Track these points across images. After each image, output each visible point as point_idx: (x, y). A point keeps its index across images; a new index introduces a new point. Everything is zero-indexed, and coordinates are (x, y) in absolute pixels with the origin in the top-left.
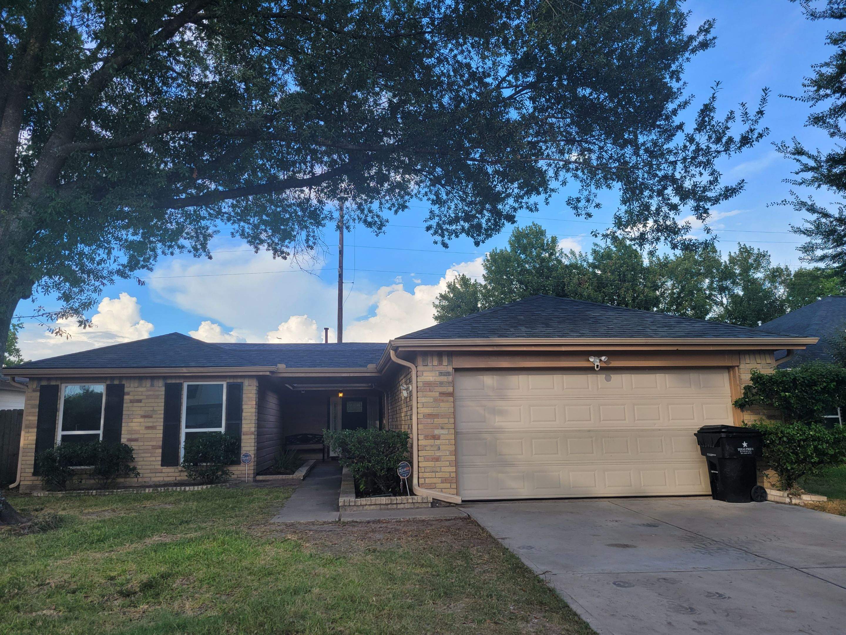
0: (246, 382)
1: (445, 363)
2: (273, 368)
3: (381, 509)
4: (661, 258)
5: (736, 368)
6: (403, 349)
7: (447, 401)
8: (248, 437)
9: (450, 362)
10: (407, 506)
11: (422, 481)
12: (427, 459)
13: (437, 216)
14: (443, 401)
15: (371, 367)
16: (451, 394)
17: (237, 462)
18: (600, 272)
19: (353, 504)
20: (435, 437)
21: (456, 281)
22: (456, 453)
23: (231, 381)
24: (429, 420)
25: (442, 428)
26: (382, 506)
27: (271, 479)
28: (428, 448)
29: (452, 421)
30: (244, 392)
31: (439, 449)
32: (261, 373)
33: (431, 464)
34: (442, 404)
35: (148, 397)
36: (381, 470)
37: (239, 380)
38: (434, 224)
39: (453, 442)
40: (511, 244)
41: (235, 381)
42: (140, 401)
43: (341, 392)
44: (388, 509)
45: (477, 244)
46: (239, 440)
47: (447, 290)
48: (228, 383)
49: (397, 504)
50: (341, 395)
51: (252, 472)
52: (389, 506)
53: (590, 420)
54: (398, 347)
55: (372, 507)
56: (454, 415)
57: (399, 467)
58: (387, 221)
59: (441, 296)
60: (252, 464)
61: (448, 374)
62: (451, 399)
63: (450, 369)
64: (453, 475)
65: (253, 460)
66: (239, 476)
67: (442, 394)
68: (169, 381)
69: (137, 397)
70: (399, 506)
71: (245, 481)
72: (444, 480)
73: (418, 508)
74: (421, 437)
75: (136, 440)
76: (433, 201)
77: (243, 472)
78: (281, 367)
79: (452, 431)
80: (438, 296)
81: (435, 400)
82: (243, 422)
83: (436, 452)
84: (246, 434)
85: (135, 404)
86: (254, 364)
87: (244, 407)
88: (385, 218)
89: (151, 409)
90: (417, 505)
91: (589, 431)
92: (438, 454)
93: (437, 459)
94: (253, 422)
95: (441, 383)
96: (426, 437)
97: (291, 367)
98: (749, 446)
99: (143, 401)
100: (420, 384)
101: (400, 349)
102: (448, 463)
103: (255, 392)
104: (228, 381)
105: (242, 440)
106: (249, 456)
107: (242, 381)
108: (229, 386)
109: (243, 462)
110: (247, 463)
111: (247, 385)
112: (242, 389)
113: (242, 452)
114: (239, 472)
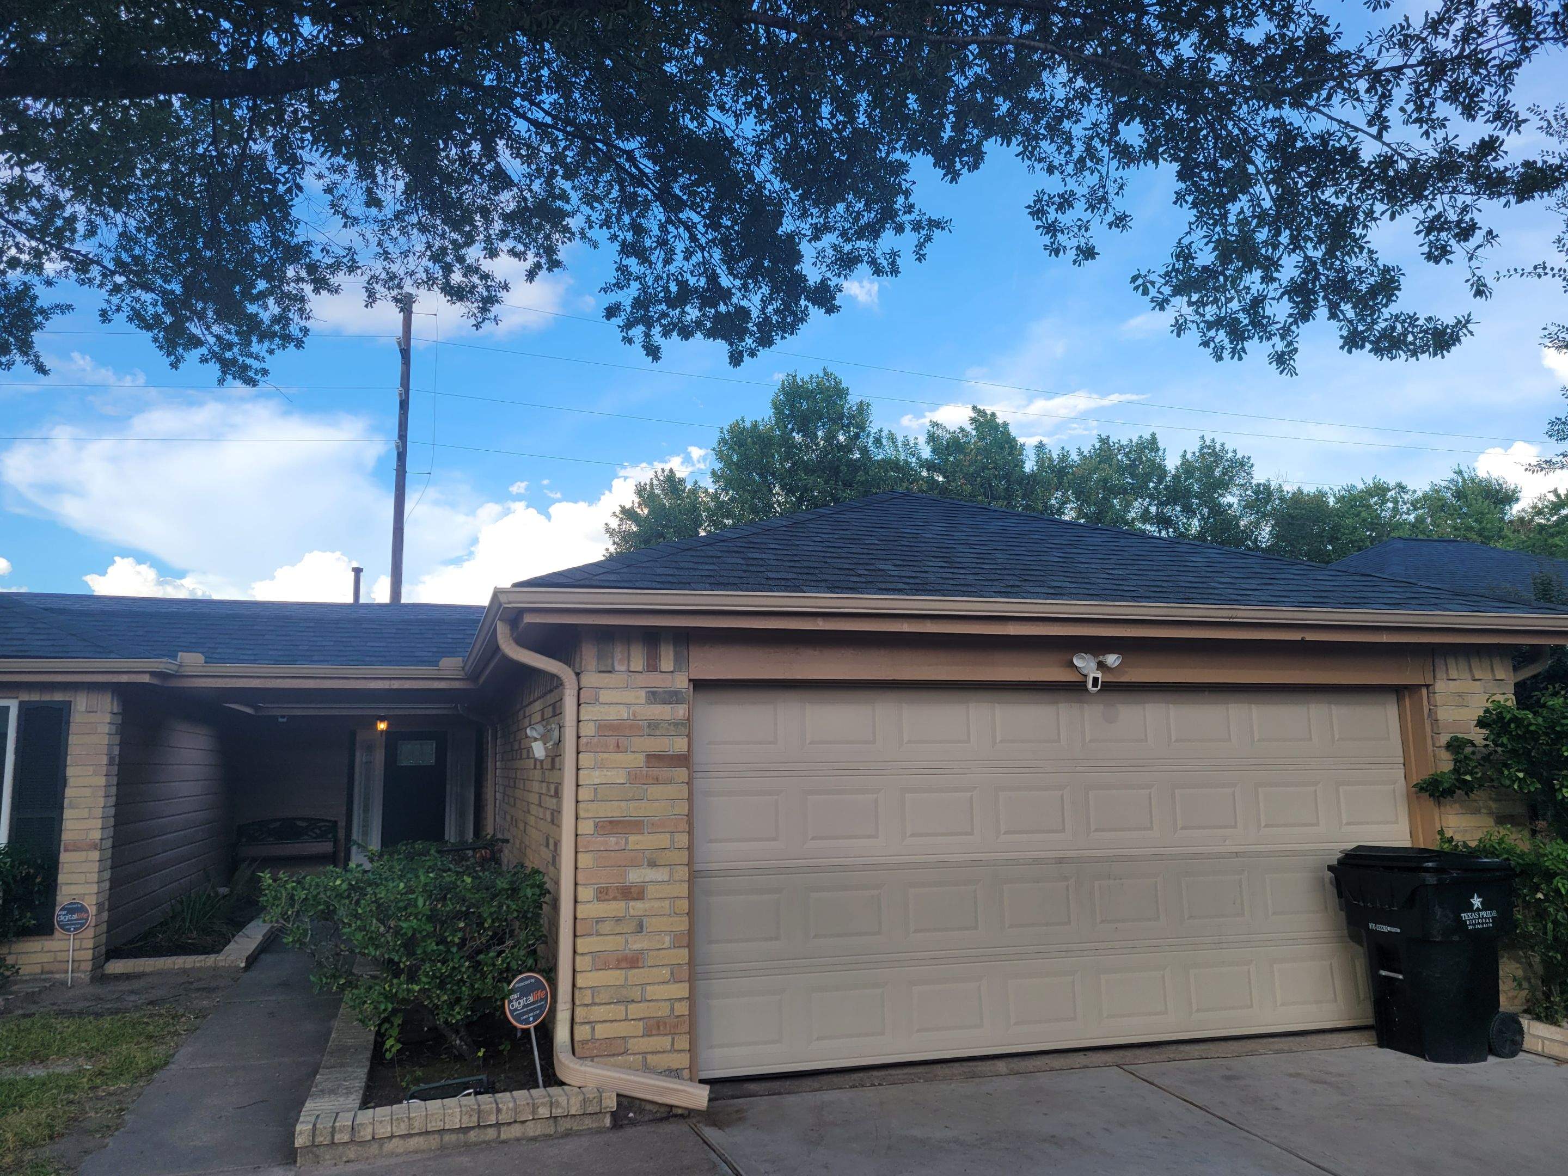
0: (81, 703)
1: (667, 663)
2: (162, 664)
3: (442, 1147)
4: (1055, 456)
5: (1424, 691)
6: (538, 620)
7: (669, 782)
8: (80, 856)
9: (681, 662)
10: (533, 1130)
11: (582, 1032)
12: (602, 962)
13: (638, 278)
14: (657, 781)
15: (451, 665)
16: (683, 760)
17: (45, 929)
18: (941, 479)
19: (346, 1138)
20: (630, 893)
21: (655, 482)
22: (690, 940)
23: (35, 697)
24: (613, 840)
25: (653, 864)
26: (447, 1138)
27: (148, 969)
28: (606, 927)
29: (683, 840)
30: (73, 728)
31: (640, 928)
32: (124, 679)
33: (613, 977)
34: (655, 791)
36: (451, 1006)
37: (58, 697)
38: (627, 303)
39: (684, 905)
40: (776, 408)
41: (47, 697)
43: (382, 719)
44: (467, 1146)
45: (736, 359)
46: (50, 868)
47: (637, 500)
48: (21, 704)
49: (498, 1125)
50: (382, 726)
51: (89, 954)
52: (472, 1135)
53: (1063, 830)
54: (521, 612)
55: (413, 1143)
56: (690, 824)
57: (512, 992)
58: (506, 287)
59: (624, 510)
60: (90, 933)
61: (673, 697)
62: (681, 773)
63: (681, 682)
64: (682, 1009)
65: (92, 921)
66: (47, 968)
67: (654, 759)
70: (506, 1133)
71: (63, 983)
72: (654, 1027)
73: (568, 1134)
74: (585, 893)
76: (623, 244)
77: (61, 956)
78: (191, 661)
79: (683, 873)
80: (618, 510)
81: (634, 777)
82: (67, 813)
83: (631, 939)
84: (76, 848)
86: (104, 652)
87: (70, 771)
88: (499, 277)
90: (565, 1125)
91: (1060, 861)
92: (637, 944)
93: (633, 961)
94: (99, 812)
95: (653, 726)
96: (602, 894)
97: (223, 660)
98: (1486, 906)
100: (588, 730)
101: (528, 619)
102: (666, 972)
103: (106, 729)
104: (25, 697)
105: (60, 866)
106: (82, 909)
107: (67, 699)
108: (26, 711)
109: (62, 927)
110: (76, 929)
111: (83, 709)
112: (68, 723)
113: (59, 898)
114: (45, 958)
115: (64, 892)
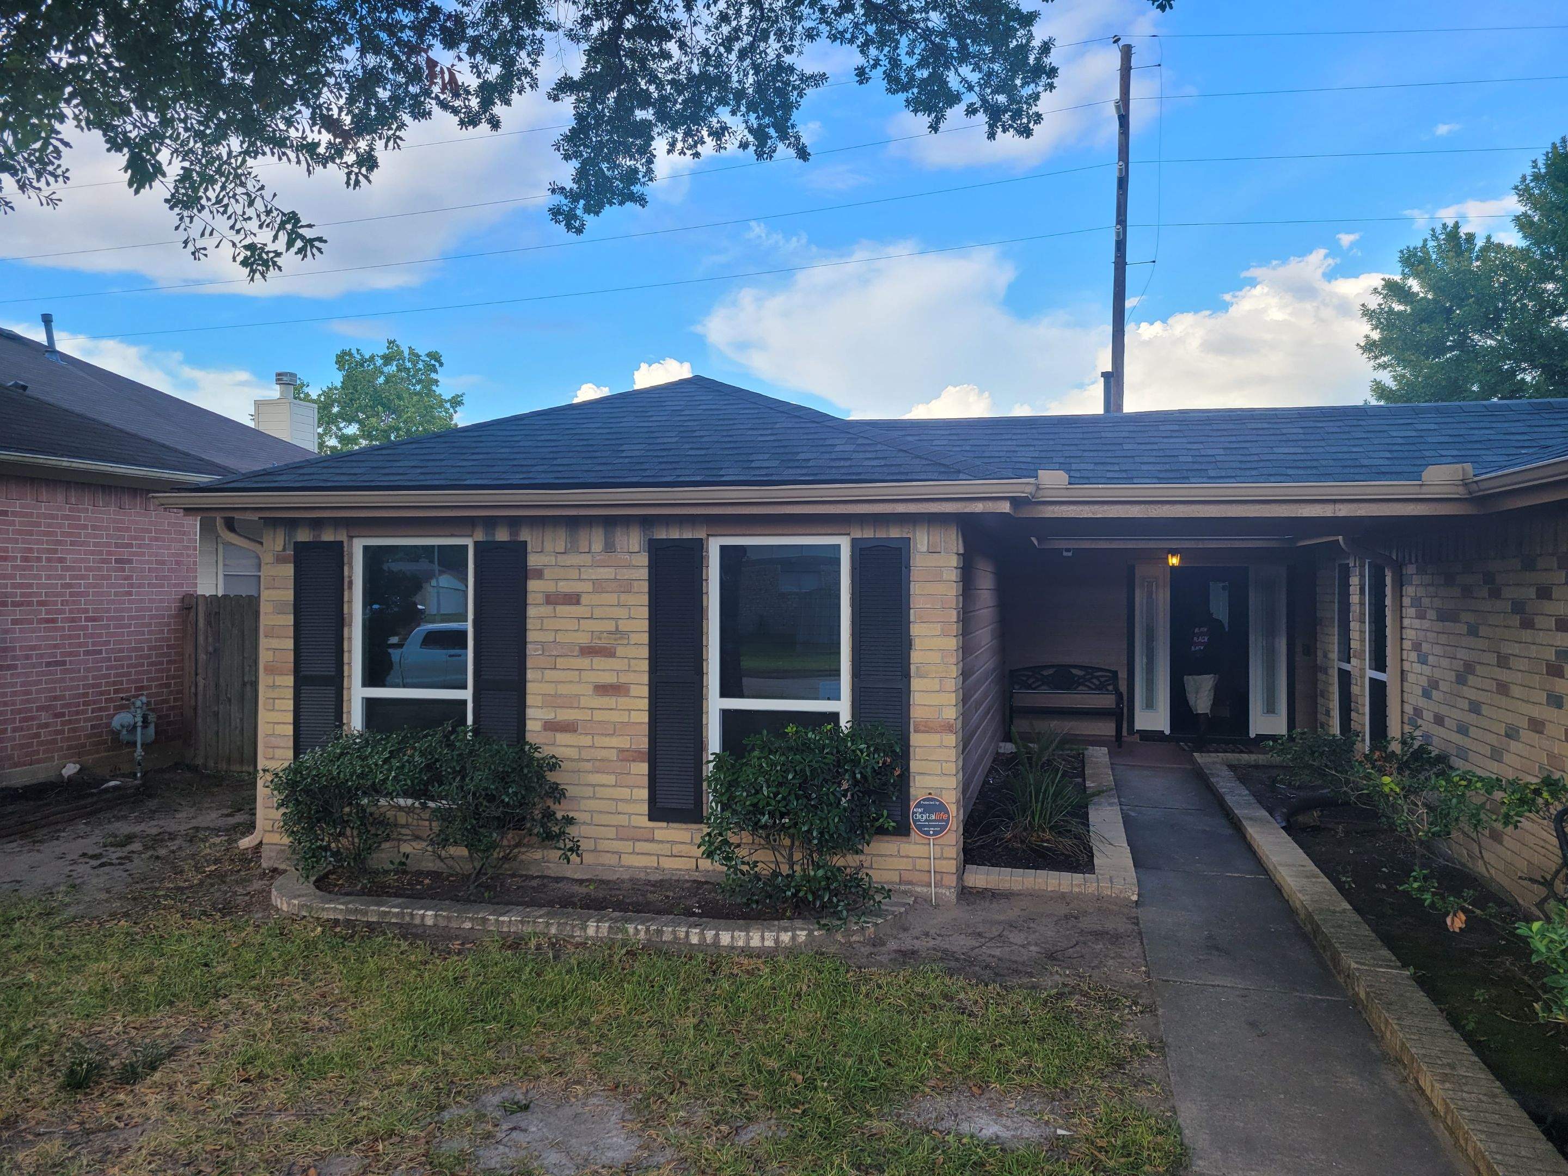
0: (921, 540)
2: (1021, 487)
8: (934, 739)
17: (900, 827)
23: (868, 533)
30: (915, 574)
32: (979, 507)
35: (599, 586)
37: (897, 533)
41: (881, 534)
42: (573, 599)
43: (1174, 552)
46: (902, 749)
48: (854, 542)
50: (1174, 561)
51: (951, 859)
65: (953, 820)
66: (907, 876)
68: (662, 534)
69: (564, 587)
71: (927, 899)
75: (569, 727)
77: (921, 865)
78: (1053, 480)
82: (916, 684)
84: (928, 729)
85: (562, 610)
87: (915, 630)
89: (611, 626)
94: (952, 686)
97: (1087, 480)
99: (584, 600)
103: (953, 574)
104: (857, 533)
105: (912, 749)
106: (942, 808)
107: (905, 536)
108: (861, 552)
109: (920, 828)
110: (936, 833)
111: (925, 549)
112: (908, 567)
113: (912, 791)
114: (903, 864)
115: (917, 784)
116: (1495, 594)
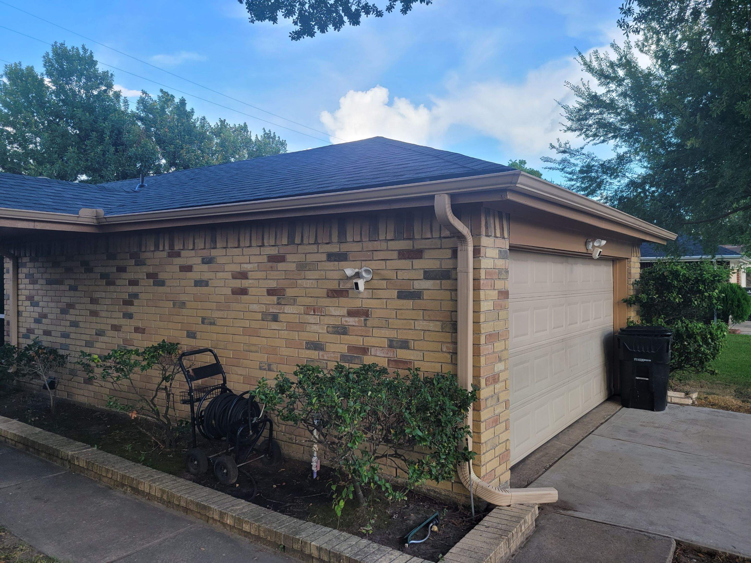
5: (626, 261)
11: (483, 471)
14: (501, 307)
15: (88, 214)
16: (507, 295)
24: (490, 346)
25: (500, 360)
33: (491, 433)
34: (500, 314)
61: (505, 255)
63: (507, 245)
64: (508, 445)
72: (502, 459)
74: (483, 382)
81: (495, 306)
83: (495, 407)
92: (497, 410)
93: (496, 421)
96: (488, 382)
100: (483, 275)
116: (89, 270)
